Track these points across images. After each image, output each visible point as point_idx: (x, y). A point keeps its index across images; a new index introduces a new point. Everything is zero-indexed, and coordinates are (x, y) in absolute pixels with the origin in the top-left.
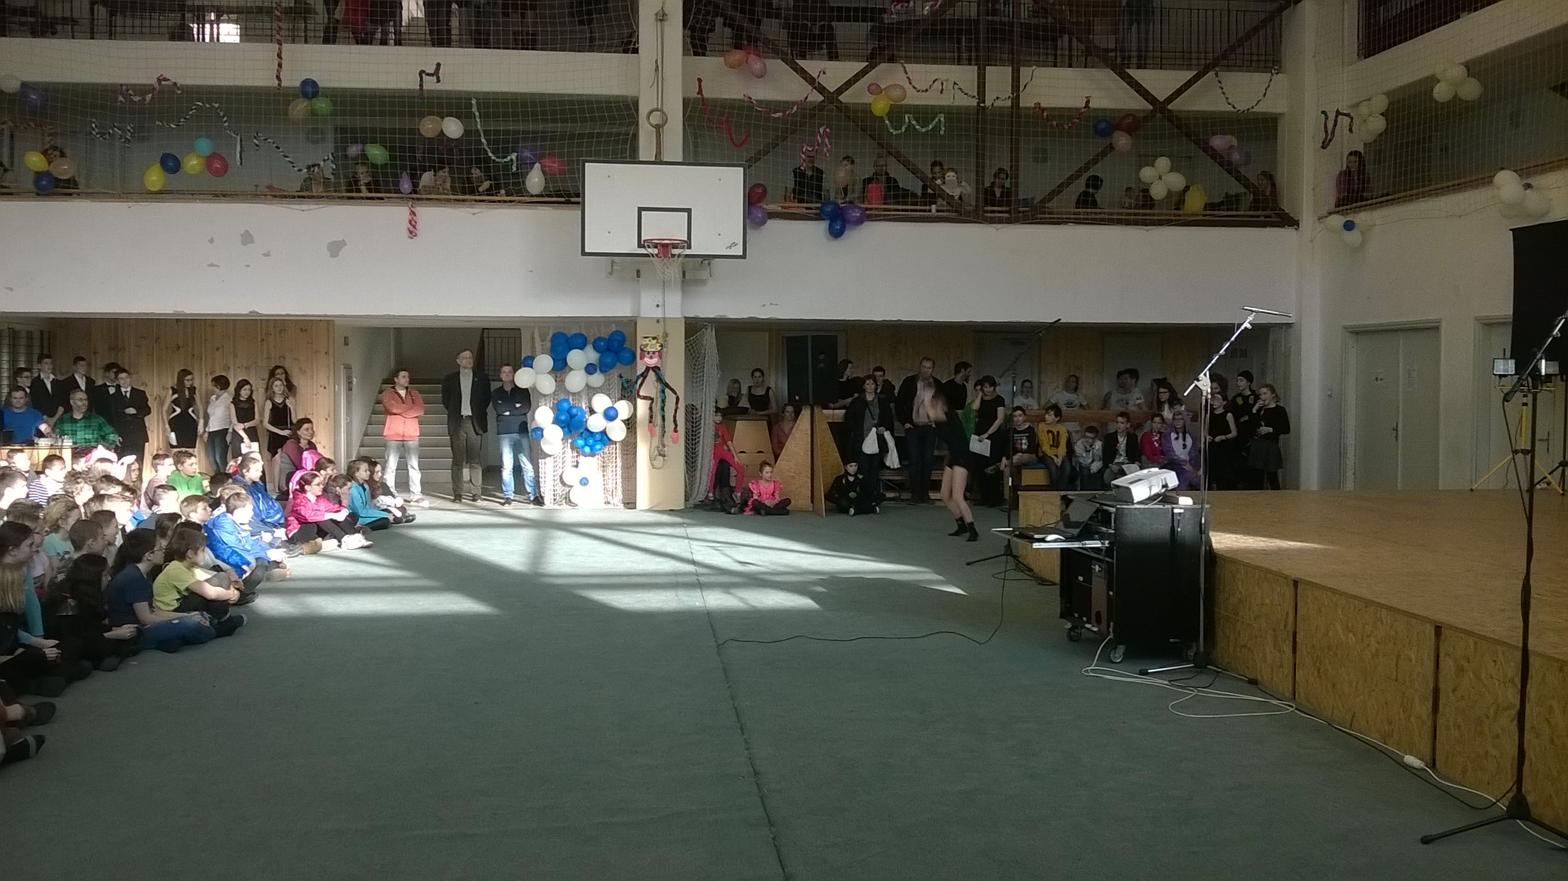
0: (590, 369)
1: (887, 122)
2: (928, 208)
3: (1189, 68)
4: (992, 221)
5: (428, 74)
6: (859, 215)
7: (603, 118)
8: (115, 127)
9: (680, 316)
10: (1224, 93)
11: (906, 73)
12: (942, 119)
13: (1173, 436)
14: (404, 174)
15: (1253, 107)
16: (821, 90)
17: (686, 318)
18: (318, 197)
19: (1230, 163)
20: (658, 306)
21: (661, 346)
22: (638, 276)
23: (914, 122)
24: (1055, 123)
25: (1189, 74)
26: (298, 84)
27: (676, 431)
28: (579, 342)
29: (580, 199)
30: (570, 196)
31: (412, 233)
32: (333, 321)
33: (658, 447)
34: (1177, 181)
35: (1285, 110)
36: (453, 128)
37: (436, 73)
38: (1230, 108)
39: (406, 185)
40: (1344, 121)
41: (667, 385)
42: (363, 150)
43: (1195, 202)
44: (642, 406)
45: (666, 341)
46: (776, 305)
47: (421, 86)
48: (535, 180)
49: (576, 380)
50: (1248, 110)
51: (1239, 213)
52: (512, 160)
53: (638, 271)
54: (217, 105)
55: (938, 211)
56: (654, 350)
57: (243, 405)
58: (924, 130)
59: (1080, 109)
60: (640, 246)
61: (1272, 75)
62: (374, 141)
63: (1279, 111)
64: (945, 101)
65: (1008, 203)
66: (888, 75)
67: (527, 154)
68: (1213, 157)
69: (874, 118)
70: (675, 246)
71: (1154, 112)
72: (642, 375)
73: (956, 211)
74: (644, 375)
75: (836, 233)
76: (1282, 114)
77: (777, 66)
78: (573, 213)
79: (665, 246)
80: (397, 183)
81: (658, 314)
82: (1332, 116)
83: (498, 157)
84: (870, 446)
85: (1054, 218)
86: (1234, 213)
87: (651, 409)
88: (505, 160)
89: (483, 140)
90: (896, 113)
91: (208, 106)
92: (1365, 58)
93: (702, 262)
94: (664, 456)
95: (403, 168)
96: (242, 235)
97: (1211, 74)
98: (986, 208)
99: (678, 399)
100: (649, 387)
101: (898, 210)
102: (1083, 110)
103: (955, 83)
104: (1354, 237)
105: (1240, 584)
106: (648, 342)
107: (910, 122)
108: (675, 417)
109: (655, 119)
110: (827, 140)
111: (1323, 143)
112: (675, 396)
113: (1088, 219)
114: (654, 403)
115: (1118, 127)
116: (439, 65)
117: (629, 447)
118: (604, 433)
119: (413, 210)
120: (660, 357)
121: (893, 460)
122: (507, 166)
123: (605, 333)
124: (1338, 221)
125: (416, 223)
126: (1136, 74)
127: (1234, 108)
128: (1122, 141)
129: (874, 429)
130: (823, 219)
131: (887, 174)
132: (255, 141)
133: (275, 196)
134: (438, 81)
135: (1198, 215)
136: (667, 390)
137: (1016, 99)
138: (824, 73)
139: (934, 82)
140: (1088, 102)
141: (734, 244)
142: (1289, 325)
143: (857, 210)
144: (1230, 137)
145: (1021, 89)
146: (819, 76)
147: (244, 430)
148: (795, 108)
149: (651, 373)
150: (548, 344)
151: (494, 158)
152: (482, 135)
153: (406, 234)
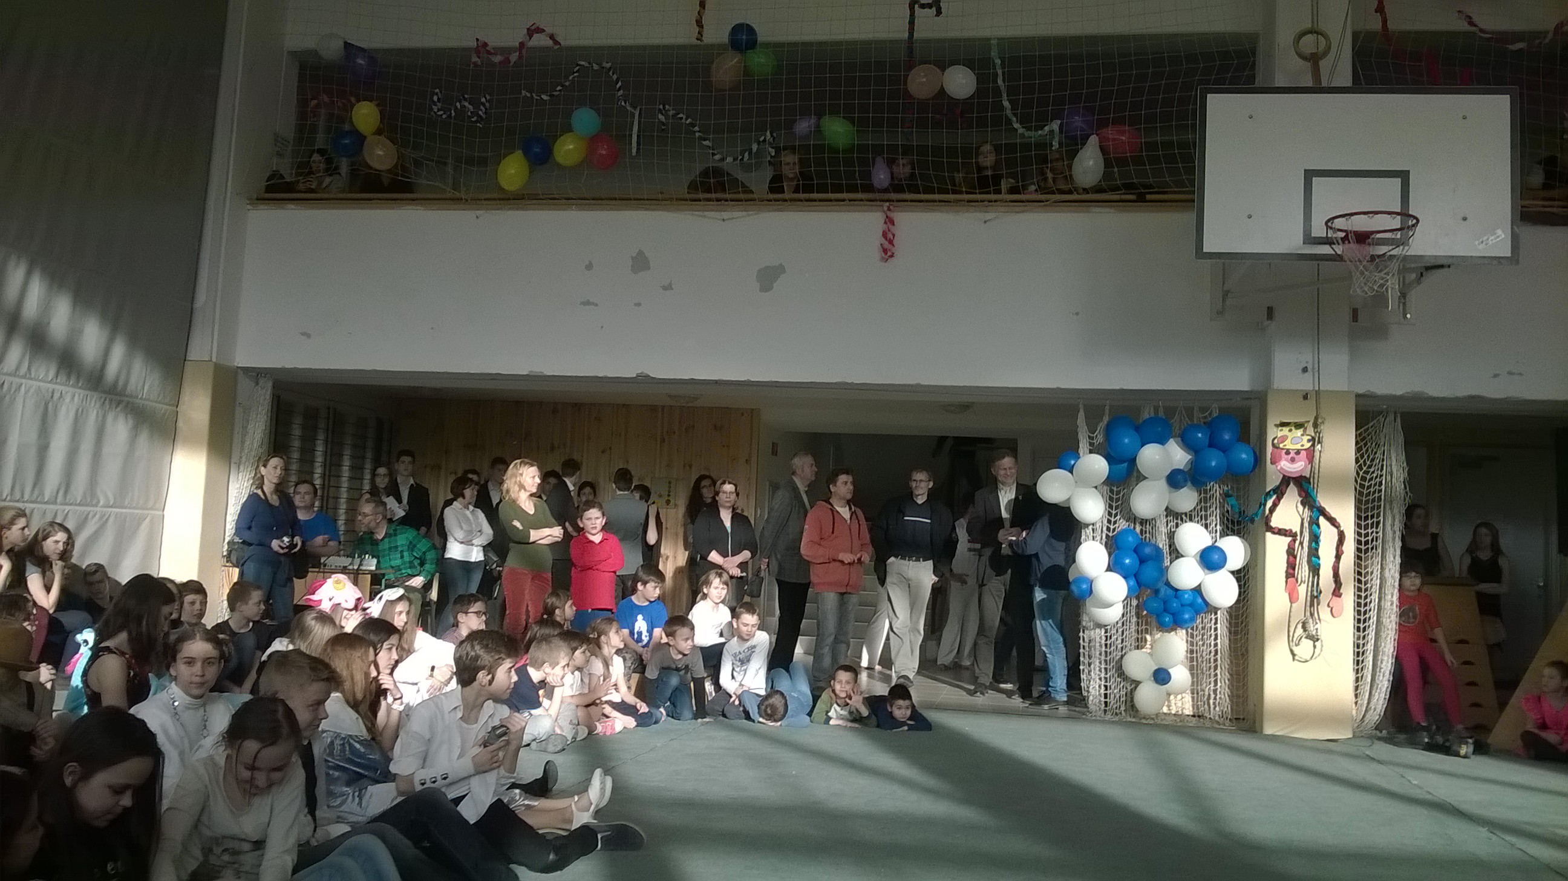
0: (1175, 480)
5: (923, 5)
8: (465, 99)
9: (1347, 390)
14: (879, 159)
17: (1358, 393)
20: (1305, 370)
21: (1312, 440)
22: (1270, 316)
26: (727, 32)
27: (1337, 594)
31: (887, 252)
33: (1303, 621)
36: (960, 83)
39: (880, 180)
41: (1321, 511)
42: (818, 126)
44: (1272, 546)
45: (1320, 432)
47: (912, 22)
48: (1088, 165)
49: (1150, 498)
52: (1052, 132)
53: (1271, 310)
54: (607, 65)
56: (1298, 447)
60: (1310, 240)
62: (834, 112)
67: (1078, 121)
72: (1275, 490)
74: (1279, 492)
80: (867, 175)
81: (1306, 383)
83: (1029, 129)
87: (1291, 552)
88: (1041, 133)
89: (1006, 104)
91: (595, 67)
94: (1314, 637)
95: (878, 150)
96: (633, 258)
99: (1341, 536)
100: (1289, 513)
106: (1288, 434)
108: (1336, 570)
109: (1308, 46)
112: (1335, 530)
114: (1297, 542)
117: (1245, 619)
118: (1198, 590)
119: (890, 216)
120: (1309, 459)
122: (1044, 142)
123: (1202, 416)
125: (893, 236)
132: (660, 116)
134: (939, 14)
136: (1322, 521)
141: (1493, 237)
149: (1293, 491)
150: (1101, 438)
151: (1021, 131)
152: (1005, 95)
153: (877, 253)
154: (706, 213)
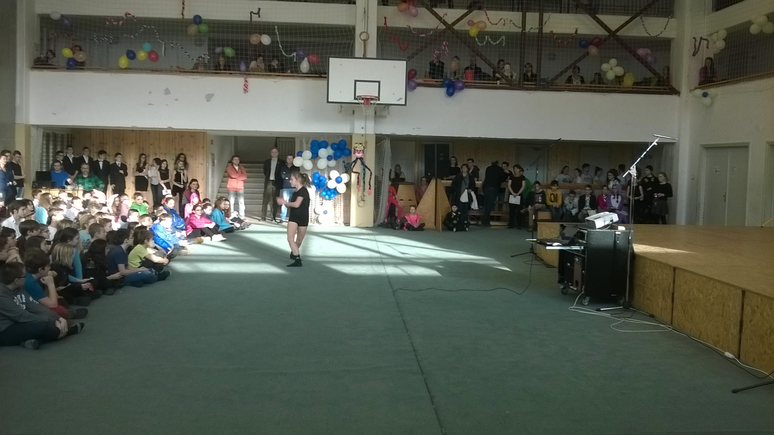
0: (329, 158)
1: (477, 39)
2: (495, 82)
3: (627, 14)
4: (527, 89)
5: (254, 14)
6: (461, 85)
7: (338, 36)
8: (105, 37)
9: (373, 133)
10: (645, 28)
11: (487, 15)
12: (504, 38)
13: (612, 197)
14: (242, 62)
15: (659, 35)
16: (445, 23)
17: (376, 134)
18: (201, 72)
19: (646, 62)
20: (363, 128)
21: (364, 148)
22: (353, 113)
23: (490, 40)
24: (560, 41)
25: (627, 18)
26: (192, 17)
27: (370, 189)
28: (325, 145)
29: (327, 76)
30: (321, 74)
31: (246, 90)
32: (206, 132)
33: (361, 197)
34: (619, 71)
35: (675, 37)
36: (266, 40)
37: (258, 13)
38: (647, 35)
39: (243, 67)
40: (704, 43)
41: (366, 167)
42: (223, 50)
43: (628, 81)
44: (354, 176)
45: (366, 145)
46: (420, 128)
47: (251, 19)
48: (305, 66)
49: (322, 163)
50: (656, 36)
51: (650, 87)
52: (294, 56)
53: (354, 111)
54: (153, 27)
55: (500, 84)
56: (360, 149)
57: (163, 172)
58: (495, 44)
59: (573, 34)
60: (355, 99)
61: (669, 19)
62: (228, 46)
63: (672, 36)
64: (505, 29)
65: (535, 80)
66: (478, 16)
67: (301, 53)
68: (638, 59)
69: (470, 37)
70: (372, 99)
71: (609, 36)
72: (354, 161)
73: (509, 84)
74: (355, 162)
75: (450, 94)
76: (673, 39)
77: (423, 11)
78: (323, 82)
79: (367, 99)
80: (239, 67)
81: (363, 132)
82: (698, 40)
83: (287, 54)
84: (464, 198)
85: (558, 88)
86: (648, 87)
87: (358, 178)
88: (291, 56)
89: (280, 46)
90: (482, 35)
91: (149, 27)
92: (716, 11)
93: (385, 107)
94: (364, 201)
95: (242, 59)
96: (165, 90)
97: (638, 18)
98: (524, 83)
99: (371, 173)
100: (358, 167)
101: (481, 83)
102: (573, 35)
103: (511, 21)
104: (707, 100)
105: (647, 269)
106: (358, 146)
107: (488, 40)
108: (370, 182)
109: (364, 37)
110: (447, 48)
111: (694, 53)
112: (370, 172)
113: (575, 89)
114: (360, 175)
115: (591, 43)
116: (259, 9)
117: (347, 196)
118: (335, 189)
119: (246, 79)
120: (363, 153)
121: (475, 205)
122: (292, 59)
123: (337, 141)
124: (699, 92)
125: (247, 85)
126: (601, 17)
127: (649, 35)
128: (593, 50)
129: (466, 190)
130: (444, 87)
131: (476, 65)
132: (172, 45)
133: (181, 72)
134: (259, 17)
135: (630, 88)
136: (366, 169)
137: (541, 29)
138: (446, 15)
139: (501, 20)
140: (577, 31)
141: (401, 99)
142: (673, 144)
143: (460, 83)
144: (646, 49)
145: (544, 24)
146: (444, 16)
147: (165, 184)
148: (432, 32)
149: (359, 161)
150: (309, 146)
151: (285, 55)
152: (280, 43)
153: (243, 91)
154: (188, 77)
